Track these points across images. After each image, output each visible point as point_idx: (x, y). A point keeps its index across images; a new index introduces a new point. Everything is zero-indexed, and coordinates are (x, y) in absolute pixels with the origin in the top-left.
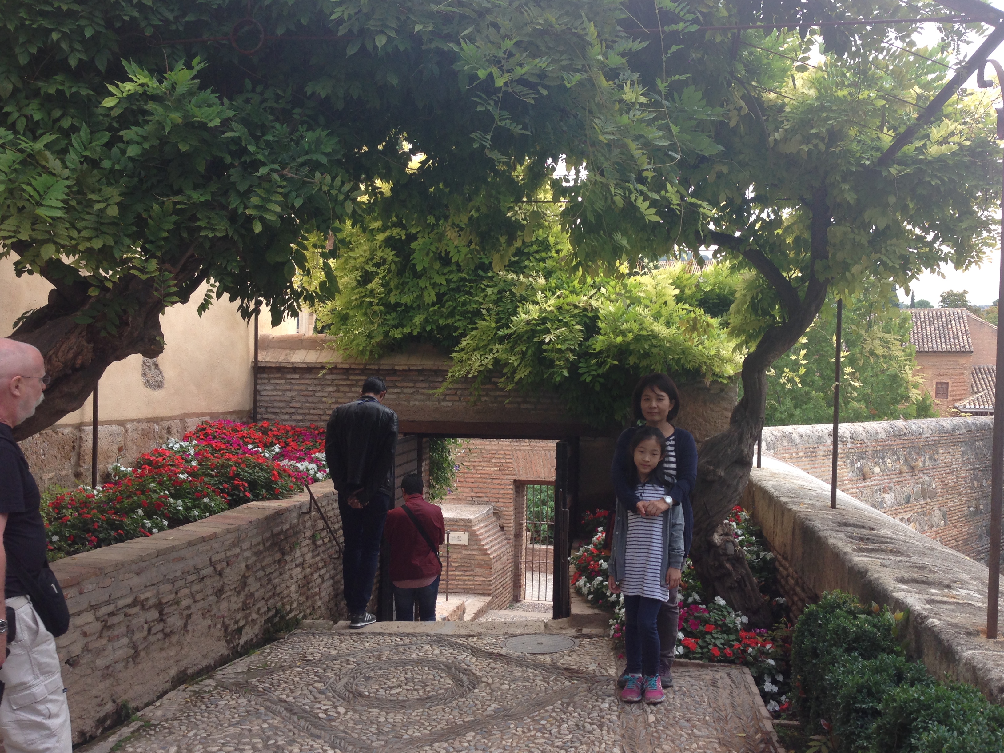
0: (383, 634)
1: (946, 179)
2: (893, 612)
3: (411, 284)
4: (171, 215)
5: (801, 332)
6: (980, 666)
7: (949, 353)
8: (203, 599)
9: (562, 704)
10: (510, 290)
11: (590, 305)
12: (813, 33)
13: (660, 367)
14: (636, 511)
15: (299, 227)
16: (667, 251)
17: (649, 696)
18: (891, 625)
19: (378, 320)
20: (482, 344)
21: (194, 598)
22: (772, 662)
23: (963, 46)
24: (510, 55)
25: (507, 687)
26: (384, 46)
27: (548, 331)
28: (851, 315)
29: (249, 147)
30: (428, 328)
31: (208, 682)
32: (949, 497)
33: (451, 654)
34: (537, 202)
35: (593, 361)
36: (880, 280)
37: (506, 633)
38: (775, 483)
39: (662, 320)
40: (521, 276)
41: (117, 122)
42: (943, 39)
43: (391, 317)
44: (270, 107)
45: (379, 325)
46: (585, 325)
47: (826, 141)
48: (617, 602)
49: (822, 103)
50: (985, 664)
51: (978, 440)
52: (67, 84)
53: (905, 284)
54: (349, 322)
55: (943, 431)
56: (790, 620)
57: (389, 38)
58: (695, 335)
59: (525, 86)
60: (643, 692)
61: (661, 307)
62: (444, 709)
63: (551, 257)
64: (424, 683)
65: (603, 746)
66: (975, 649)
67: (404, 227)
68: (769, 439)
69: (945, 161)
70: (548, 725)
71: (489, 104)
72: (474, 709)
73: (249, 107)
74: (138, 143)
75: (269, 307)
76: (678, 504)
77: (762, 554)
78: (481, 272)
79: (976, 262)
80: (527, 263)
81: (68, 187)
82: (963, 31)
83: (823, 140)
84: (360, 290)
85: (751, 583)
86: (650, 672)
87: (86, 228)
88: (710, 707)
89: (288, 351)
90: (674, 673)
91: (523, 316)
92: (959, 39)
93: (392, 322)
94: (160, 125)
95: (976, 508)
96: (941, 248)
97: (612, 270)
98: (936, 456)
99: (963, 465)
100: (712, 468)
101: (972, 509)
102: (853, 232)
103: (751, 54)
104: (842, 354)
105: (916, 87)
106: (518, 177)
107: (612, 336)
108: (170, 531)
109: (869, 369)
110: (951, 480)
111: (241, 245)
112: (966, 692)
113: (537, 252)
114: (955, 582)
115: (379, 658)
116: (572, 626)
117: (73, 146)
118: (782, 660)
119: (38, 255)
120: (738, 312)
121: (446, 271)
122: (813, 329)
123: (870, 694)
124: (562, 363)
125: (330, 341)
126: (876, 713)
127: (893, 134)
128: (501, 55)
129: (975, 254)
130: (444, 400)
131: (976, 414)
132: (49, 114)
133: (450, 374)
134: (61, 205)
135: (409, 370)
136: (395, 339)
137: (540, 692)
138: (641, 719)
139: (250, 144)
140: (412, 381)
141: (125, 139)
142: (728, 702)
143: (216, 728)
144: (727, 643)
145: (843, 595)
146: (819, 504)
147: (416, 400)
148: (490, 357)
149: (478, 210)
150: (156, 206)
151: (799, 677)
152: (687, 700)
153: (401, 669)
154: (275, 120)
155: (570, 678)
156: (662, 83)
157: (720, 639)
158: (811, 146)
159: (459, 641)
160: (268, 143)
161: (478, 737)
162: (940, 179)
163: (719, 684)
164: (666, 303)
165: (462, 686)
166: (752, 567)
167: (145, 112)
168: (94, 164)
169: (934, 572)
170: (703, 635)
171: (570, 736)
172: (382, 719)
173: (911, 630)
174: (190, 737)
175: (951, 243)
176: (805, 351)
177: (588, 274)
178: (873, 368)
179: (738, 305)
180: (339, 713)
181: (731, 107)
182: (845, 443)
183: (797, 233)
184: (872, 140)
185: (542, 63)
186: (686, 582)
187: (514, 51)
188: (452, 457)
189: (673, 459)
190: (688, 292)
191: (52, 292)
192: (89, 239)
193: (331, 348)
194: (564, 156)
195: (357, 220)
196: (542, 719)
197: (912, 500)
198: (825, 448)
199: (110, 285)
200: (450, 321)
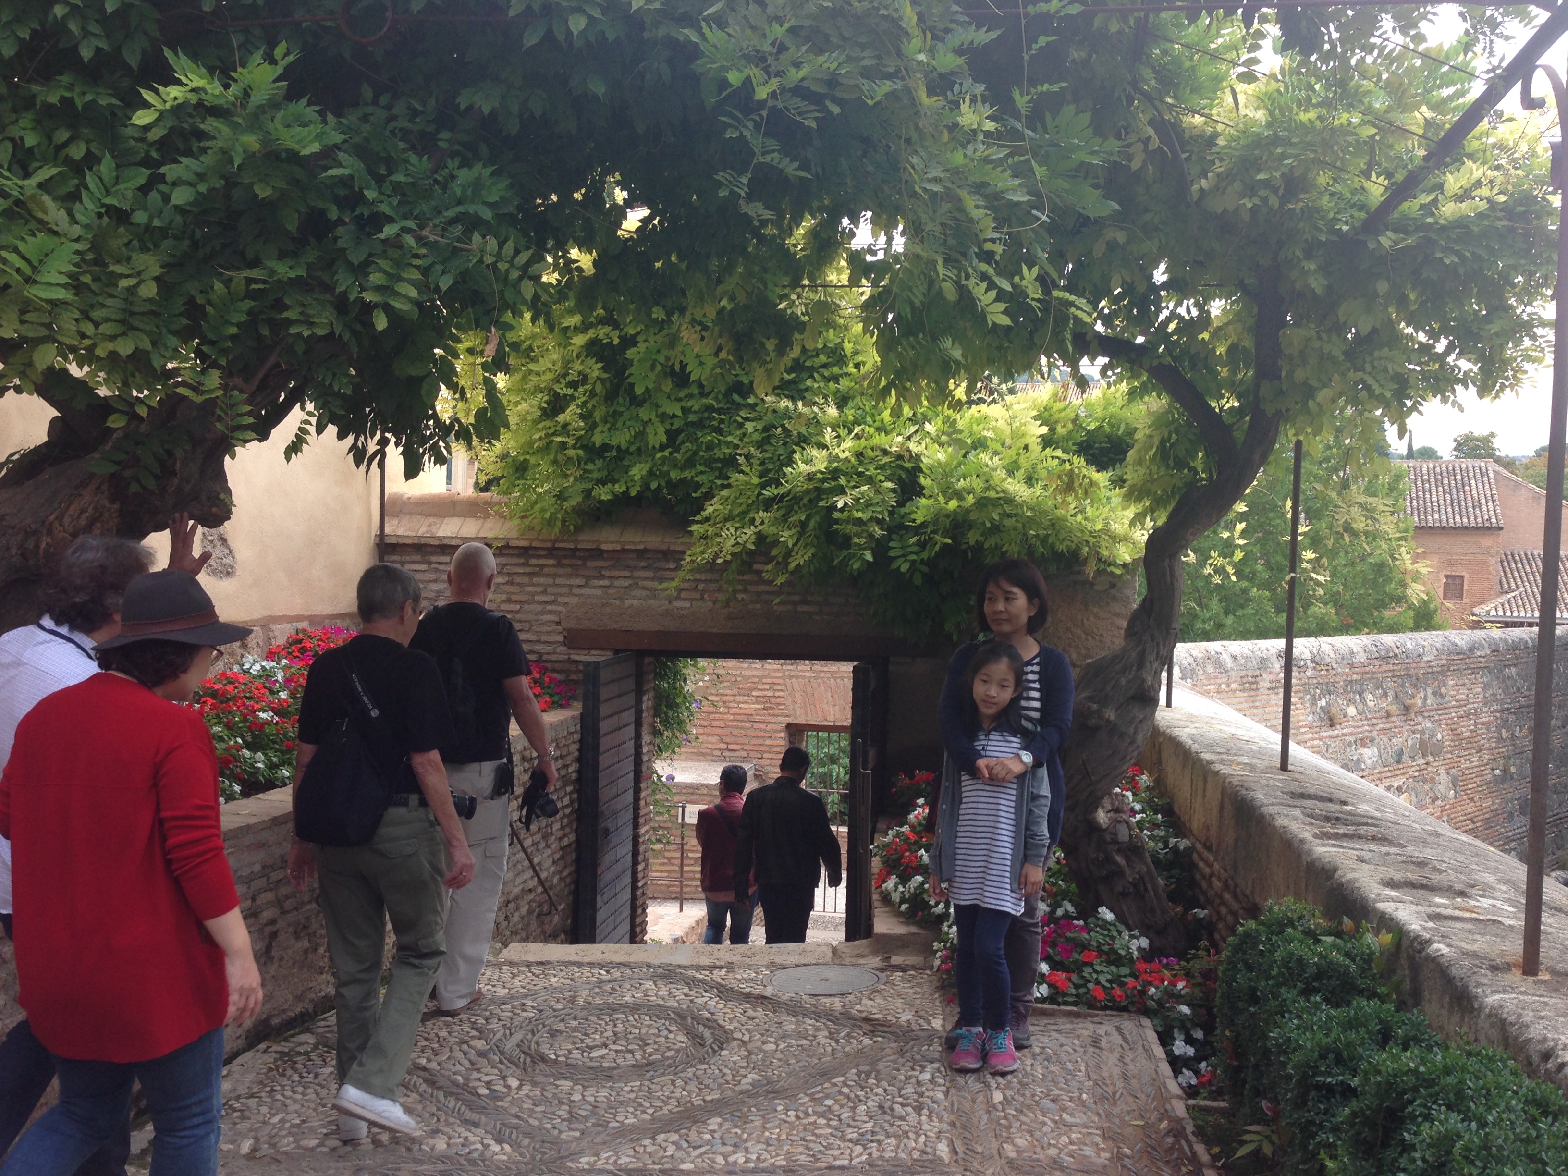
0: (579, 964)
1: (1468, 254)
2: (1377, 933)
3: (626, 415)
4: (242, 300)
5: (1237, 496)
6: (1512, 1018)
7: (1466, 529)
8: (296, 909)
9: (859, 1074)
10: (783, 426)
11: (908, 450)
12: (1264, 19)
13: (1016, 549)
14: (974, 773)
15: (448, 323)
16: (1028, 365)
17: (993, 1061)
18: (1372, 953)
19: (574, 472)
20: (736, 512)
21: (281, 907)
22: (1185, 1009)
23: (1499, 43)
24: (782, 48)
25: (773, 1047)
26: (583, 32)
27: (842, 491)
28: (1315, 469)
29: (366, 192)
30: (654, 485)
31: (303, 1038)
32: (1463, 753)
33: (686, 995)
34: (825, 286)
35: (913, 540)
36: (1361, 414)
37: (772, 964)
38: (1194, 731)
39: (1021, 474)
40: (800, 404)
41: (157, 150)
42: (1467, 32)
43: (596, 468)
44: (401, 129)
45: (576, 479)
46: (900, 481)
47: (1281, 192)
48: (945, 916)
49: (1275, 133)
50: (1520, 1016)
51: (1509, 666)
52: (78, 89)
53: (1400, 418)
54: (529, 474)
55: (1455, 652)
56: (1214, 944)
57: (591, 20)
58: (1070, 499)
59: (803, 98)
60: (984, 1056)
61: (1018, 454)
62: (673, 1082)
63: (847, 374)
64: (641, 1040)
65: (922, 1139)
66: (1504, 991)
67: (616, 325)
68: (1185, 662)
69: (1466, 227)
70: (836, 1107)
71: (746, 127)
72: (721, 1081)
73: (368, 127)
74: (190, 184)
75: (400, 449)
76: (1041, 766)
77: (1172, 841)
78: (736, 397)
79: (1512, 386)
80: (809, 383)
81: (77, 252)
82: (1500, 19)
83: (1275, 191)
84: (547, 423)
85: (1155, 886)
86: (996, 1024)
87: (107, 320)
88: (1090, 1079)
89: (432, 520)
90: (1033, 1026)
91: (803, 468)
92: (1492, 33)
93: (596, 475)
94: (226, 155)
95: (1505, 771)
96: (1458, 363)
97: (942, 395)
98: (1443, 690)
99: (1485, 704)
100: (1095, 706)
101: (1497, 772)
102: (1320, 338)
103: (1165, 52)
104: (1302, 529)
105: (1424, 109)
106: (795, 246)
107: (941, 499)
108: (245, 801)
109: (1342, 554)
110: (1466, 728)
111: (355, 350)
112: (1491, 1059)
113: (825, 366)
114: (1473, 886)
115: (573, 1000)
116: (875, 953)
117: (87, 188)
118: (1200, 1006)
119: (30, 364)
120: (1140, 462)
121: (682, 394)
122: (1255, 489)
123: (1339, 1060)
124: (863, 540)
125: (499, 503)
126: (1348, 1092)
127: (1386, 183)
128: (767, 48)
129: (1510, 373)
130: (678, 598)
131: (1507, 625)
132: (50, 138)
133: (688, 559)
134: (64, 280)
135: (623, 551)
136: (600, 502)
137: (824, 1055)
138: (981, 1098)
139: (369, 188)
140: (627, 567)
141: (169, 178)
142: (1116, 1071)
143: (315, 1110)
144: (1116, 980)
145: (1299, 907)
146: (1261, 765)
147: (634, 597)
148: (750, 531)
149: (732, 298)
150: (218, 286)
151: (1227, 1033)
152: (1053, 1068)
153: (607, 1018)
154: (407, 150)
155: (872, 1034)
156: (1022, 95)
157: (1105, 973)
158: (1257, 201)
159: (698, 975)
160: (396, 186)
161: (727, 1125)
162: (1458, 253)
163: (1103, 1044)
164: (1026, 447)
165: (703, 1046)
166: (1157, 862)
167: (201, 135)
168: (120, 216)
169: (1441, 872)
170: (1078, 967)
171: (871, 1124)
172: (577, 1097)
173: (1404, 961)
174: (274, 1125)
175: (1473, 356)
176: (1243, 525)
177: (905, 400)
178: (1347, 552)
179: (1139, 451)
180: (508, 1087)
181: (1132, 138)
182: (1303, 669)
183: (1234, 339)
184: (1354, 192)
185: (829, 62)
186: (1054, 884)
187: (788, 42)
188: (689, 687)
189: (1036, 694)
190: (1061, 430)
191: (54, 422)
192: (112, 338)
193: (501, 516)
194: (869, 214)
195: (540, 309)
196: (827, 1097)
197: (1405, 757)
198: (1271, 677)
199: (143, 412)
200: (688, 474)
